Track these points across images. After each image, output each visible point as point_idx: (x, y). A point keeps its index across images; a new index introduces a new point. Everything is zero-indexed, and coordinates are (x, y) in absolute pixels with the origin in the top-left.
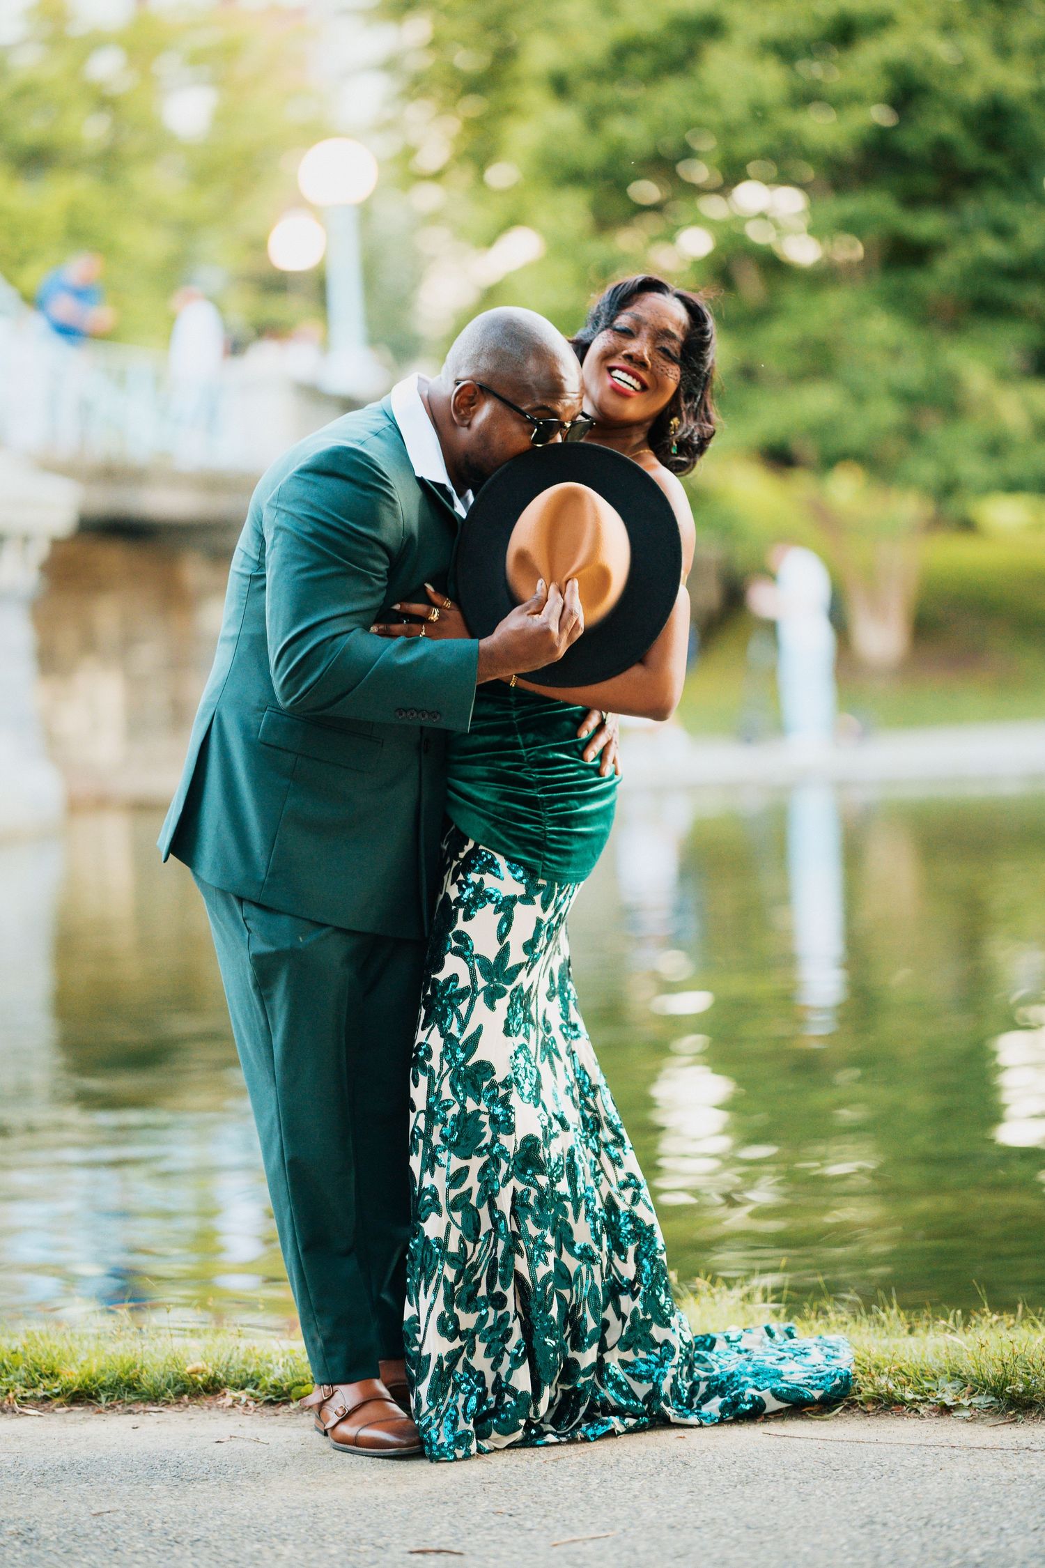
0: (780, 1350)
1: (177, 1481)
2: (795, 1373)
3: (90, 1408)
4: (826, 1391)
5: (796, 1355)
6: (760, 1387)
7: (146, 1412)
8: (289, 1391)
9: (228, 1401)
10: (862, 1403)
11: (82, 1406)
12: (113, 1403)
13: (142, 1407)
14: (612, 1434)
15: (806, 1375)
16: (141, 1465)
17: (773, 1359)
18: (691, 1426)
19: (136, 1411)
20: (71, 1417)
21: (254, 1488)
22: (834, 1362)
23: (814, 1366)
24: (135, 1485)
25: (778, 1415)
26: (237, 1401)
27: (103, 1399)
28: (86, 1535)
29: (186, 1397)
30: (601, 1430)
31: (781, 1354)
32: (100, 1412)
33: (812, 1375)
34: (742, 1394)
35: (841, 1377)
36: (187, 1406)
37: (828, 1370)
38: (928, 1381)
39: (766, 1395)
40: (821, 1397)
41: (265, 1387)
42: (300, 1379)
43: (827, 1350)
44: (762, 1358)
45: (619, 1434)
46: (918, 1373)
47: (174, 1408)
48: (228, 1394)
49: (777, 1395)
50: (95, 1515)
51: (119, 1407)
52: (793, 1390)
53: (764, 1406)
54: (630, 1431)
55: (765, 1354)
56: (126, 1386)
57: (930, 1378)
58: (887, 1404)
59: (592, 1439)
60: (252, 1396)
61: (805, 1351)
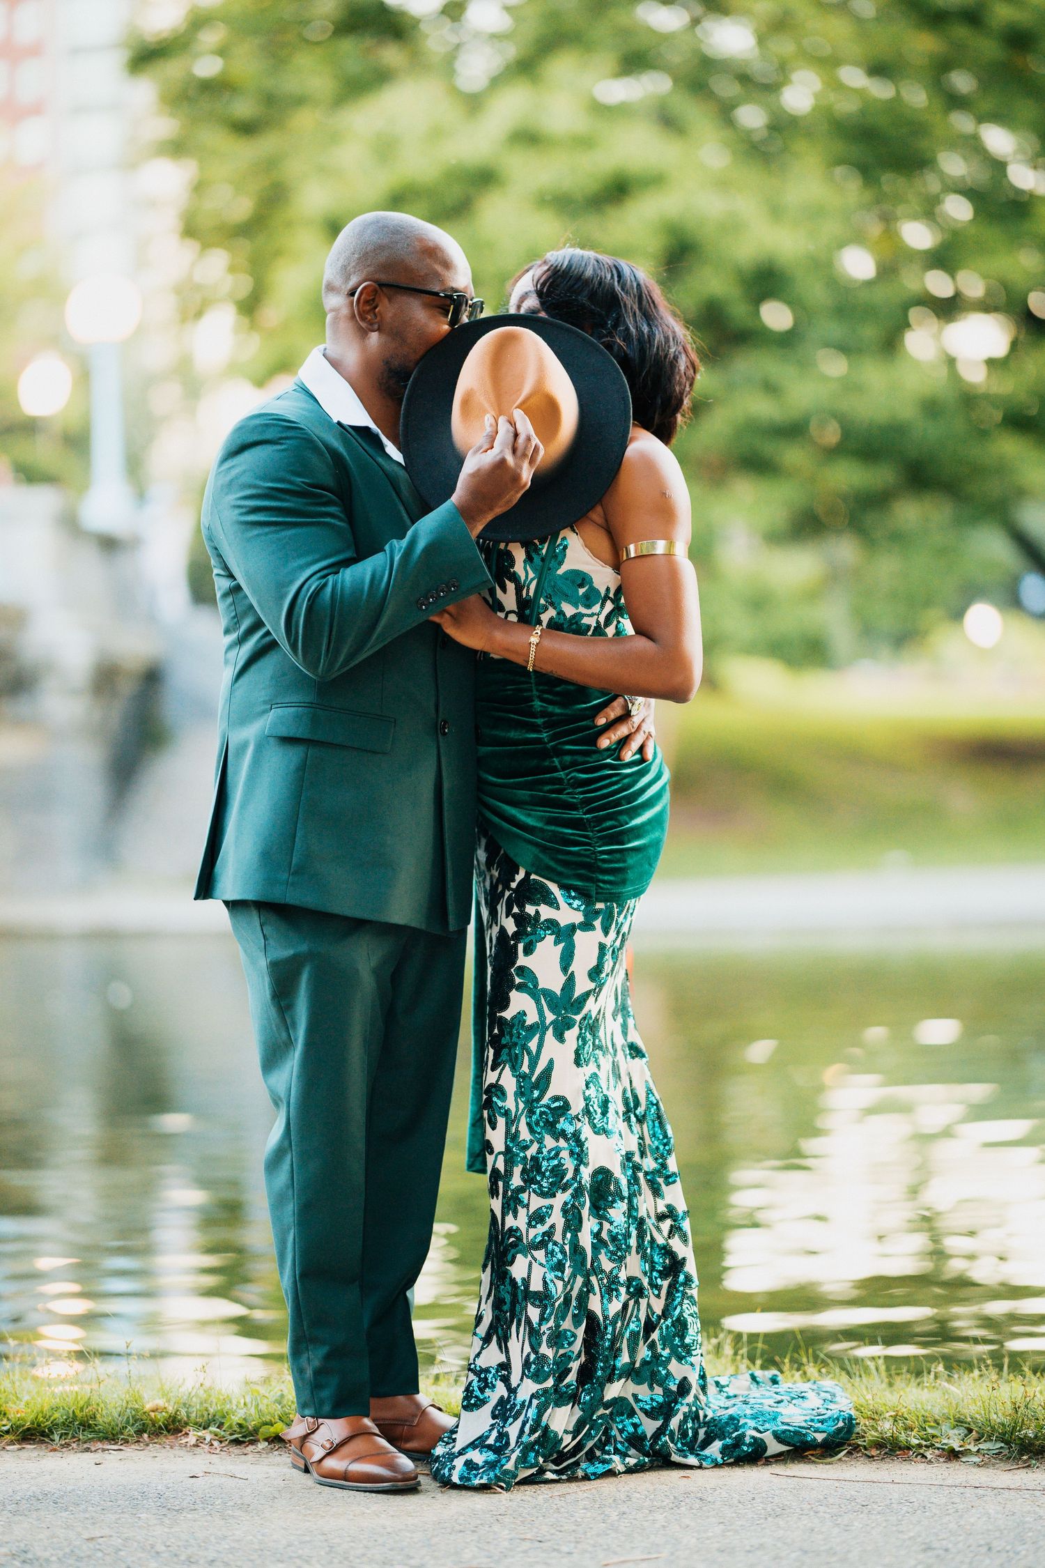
0: (776, 1393)
1: (164, 1511)
2: (795, 1416)
3: (43, 1446)
4: (829, 1434)
5: (793, 1398)
6: (761, 1428)
7: (104, 1450)
8: (256, 1430)
9: (192, 1440)
10: (865, 1448)
11: (34, 1444)
12: (67, 1441)
13: (99, 1445)
14: (611, 1473)
15: (808, 1418)
16: (120, 1496)
17: (771, 1402)
18: (691, 1467)
19: (93, 1449)
20: (23, 1454)
21: (248, 1518)
22: (831, 1406)
23: (813, 1410)
24: (120, 1513)
25: (779, 1458)
26: (200, 1440)
27: (56, 1437)
28: (89, 1557)
29: (145, 1436)
30: (601, 1468)
31: (779, 1398)
32: (55, 1450)
33: (813, 1417)
34: (743, 1435)
35: (844, 1419)
36: (147, 1445)
37: (829, 1413)
38: (931, 1427)
39: (768, 1438)
40: (825, 1440)
41: (230, 1427)
42: (268, 1418)
43: (823, 1395)
44: (759, 1401)
45: (620, 1473)
46: (921, 1419)
47: (133, 1446)
48: (191, 1433)
49: (778, 1437)
50: (88, 1539)
51: (74, 1445)
52: (796, 1433)
53: (765, 1449)
54: (630, 1471)
55: (763, 1397)
56: (80, 1424)
57: (932, 1424)
58: (891, 1449)
59: (593, 1477)
60: (216, 1435)
61: (803, 1394)
